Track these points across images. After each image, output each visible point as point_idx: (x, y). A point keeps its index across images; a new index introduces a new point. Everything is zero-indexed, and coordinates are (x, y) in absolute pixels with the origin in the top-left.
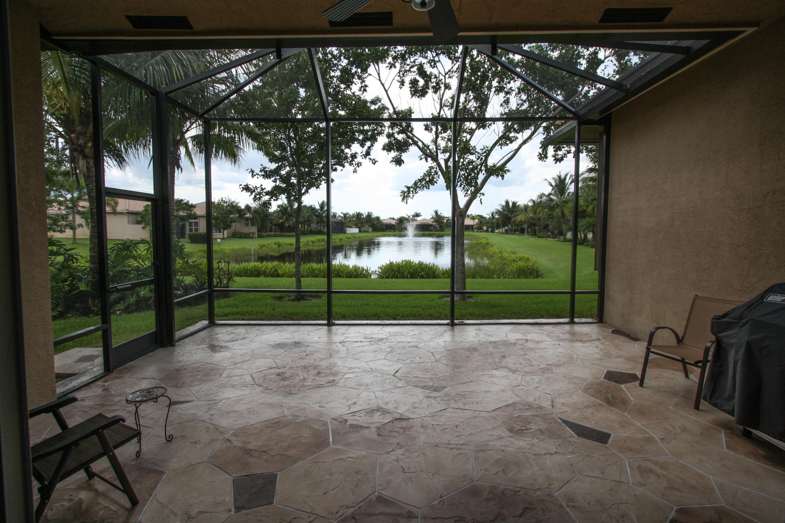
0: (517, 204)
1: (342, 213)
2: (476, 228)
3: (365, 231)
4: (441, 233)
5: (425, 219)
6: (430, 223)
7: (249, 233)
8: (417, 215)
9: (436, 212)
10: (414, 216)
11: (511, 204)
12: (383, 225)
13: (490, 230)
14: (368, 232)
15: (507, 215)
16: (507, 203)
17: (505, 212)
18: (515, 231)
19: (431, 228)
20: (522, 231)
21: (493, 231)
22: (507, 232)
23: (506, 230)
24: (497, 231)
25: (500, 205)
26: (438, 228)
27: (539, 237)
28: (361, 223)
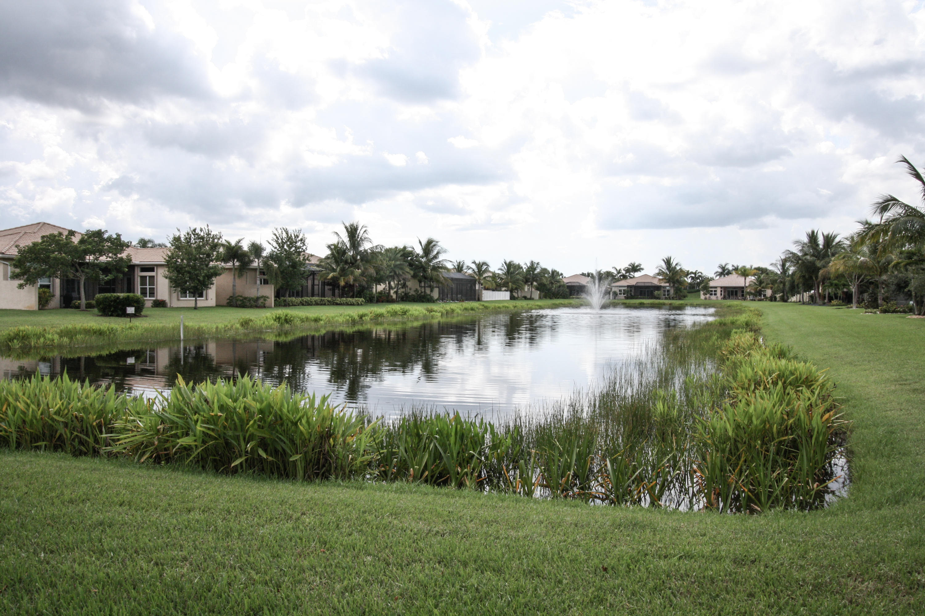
0: (837, 240)
1: (474, 262)
2: (750, 293)
3: (525, 298)
4: (677, 302)
5: (646, 275)
6: (656, 282)
7: (258, 298)
8: (635, 268)
9: (668, 262)
10: (628, 271)
11: (821, 241)
12: (563, 286)
13: (778, 296)
14: (531, 299)
15: (813, 263)
16: (813, 237)
17: (808, 257)
18: (831, 299)
19: (656, 293)
20: (847, 299)
21: (784, 300)
22: (813, 300)
23: (812, 297)
24: (794, 299)
25: (796, 242)
26: (672, 292)
27: (885, 311)
28: (514, 283)
